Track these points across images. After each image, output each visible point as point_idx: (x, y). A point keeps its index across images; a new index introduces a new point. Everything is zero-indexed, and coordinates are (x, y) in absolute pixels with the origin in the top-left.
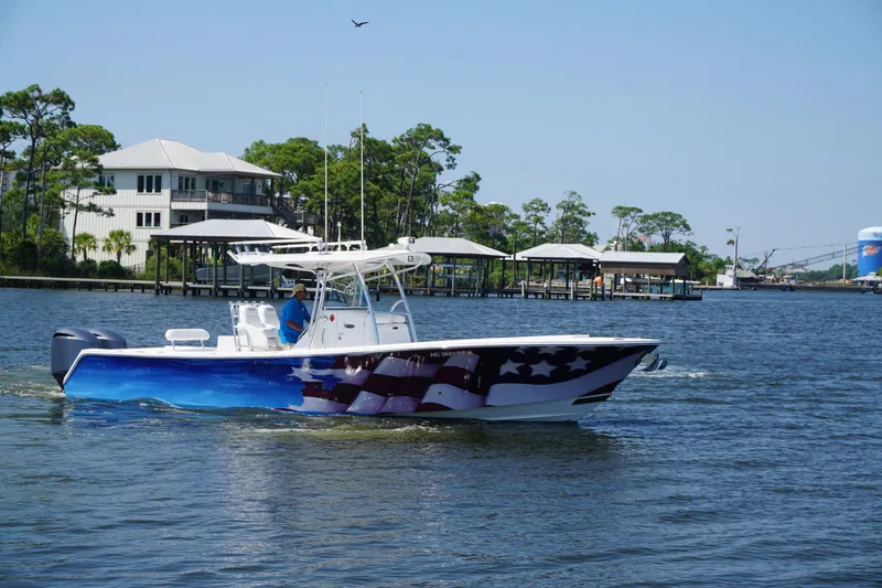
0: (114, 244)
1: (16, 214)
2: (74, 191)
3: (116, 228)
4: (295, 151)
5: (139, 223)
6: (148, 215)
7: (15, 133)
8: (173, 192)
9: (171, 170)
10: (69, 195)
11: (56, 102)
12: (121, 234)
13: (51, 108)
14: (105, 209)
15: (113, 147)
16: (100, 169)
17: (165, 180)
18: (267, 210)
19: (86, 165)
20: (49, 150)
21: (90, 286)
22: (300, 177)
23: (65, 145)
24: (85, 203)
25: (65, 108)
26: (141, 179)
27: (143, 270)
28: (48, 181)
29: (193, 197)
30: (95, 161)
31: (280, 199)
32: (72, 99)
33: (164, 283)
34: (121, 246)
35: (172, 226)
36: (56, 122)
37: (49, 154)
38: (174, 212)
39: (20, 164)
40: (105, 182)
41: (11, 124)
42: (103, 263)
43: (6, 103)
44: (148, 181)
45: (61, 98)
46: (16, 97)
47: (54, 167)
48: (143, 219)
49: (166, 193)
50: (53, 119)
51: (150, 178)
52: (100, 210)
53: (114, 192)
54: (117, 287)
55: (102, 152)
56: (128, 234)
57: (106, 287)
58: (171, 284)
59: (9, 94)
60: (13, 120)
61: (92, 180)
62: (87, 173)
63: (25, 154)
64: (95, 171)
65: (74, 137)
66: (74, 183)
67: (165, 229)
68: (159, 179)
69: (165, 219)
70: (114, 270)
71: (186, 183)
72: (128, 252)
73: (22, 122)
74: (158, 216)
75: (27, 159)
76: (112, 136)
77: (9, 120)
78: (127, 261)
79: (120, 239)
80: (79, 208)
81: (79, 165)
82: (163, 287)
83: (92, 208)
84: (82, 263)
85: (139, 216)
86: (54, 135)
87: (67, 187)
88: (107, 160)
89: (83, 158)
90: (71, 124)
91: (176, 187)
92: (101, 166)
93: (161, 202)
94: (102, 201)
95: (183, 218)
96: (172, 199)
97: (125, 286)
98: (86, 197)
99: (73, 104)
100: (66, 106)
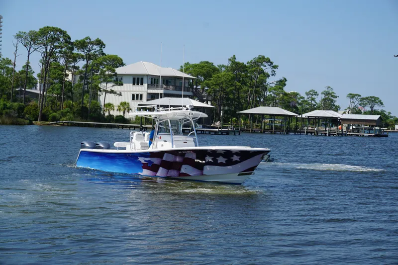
0: (122, 108)
1: (79, 94)
2: (104, 84)
3: (123, 101)
4: (203, 67)
5: (133, 99)
6: (137, 95)
7: (79, 58)
8: (148, 85)
9: (148, 75)
10: (103, 86)
11: (97, 45)
12: (125, 103)
13: (95, 47)
14: (118, 93)
15: (122, 64)
16: (116, 75)
17: (145, 80)
18: (190, 94)
19: (110, 73)
20: (94, 65)
21: (111, 127)
22: (205, 79)
23: (101, 64)
24: (109, 89)
25: (101, 47)
26: (134, 79)
27: (134, 120)
28: (93, 80)
29: (157, 87)
30: (114, 71)
31: (196, 88)
32: (104, 43)
33: (144, 126)
34: (125, 109)
35: (148, 100)
36: (97, 53)
37: (94, 68)
38: (149, 94)
39: (81, 72)
40: (119, 80)
41: (78, 54)
42: (117, 116)
43: (75, 45)
44: (137, 80)
45: (99, 43)
46: (80, 42)
47: (96, 73)
48: (135, 97)
49: (145, 85)
50: (95, 52)
51: (138, 79)
52: (115, 93)
53: (122, 85)
54: (123, 127)
55: (117, 67)
56: (128, 104)
57: (118, 127)
58: (147, 126)
59: (77, 41)
60: (79, 53)
61: (113, 79)
62: (110, 76)
63: (83, 68)
64: (114, 75)
65: (105, 60)
66: (104, 81)
67: (144, 101)
68: (142, 79)
69: (145, 97)
70: (122, 119)
71: (154, 81)
72: (128, 112)
73: (83, 53)
74: (141, 96)
75: (84, 70)
76: (121, 60)
77: (77, 52)
78: (128, 116)
79: (125, 106)
80: (106, 92)
81: (107, 73)
82: (143, 128)
83: (112, 92)
84: (107, 116)
85: (133, 95)
86: (96, 59)
87: (102, 82)
88: (119, 71)
89: (108, 70)
90: (103, 54)
91: (150, 83)
92: (116, 73)
93: (143, 89)
94: (117, 88)
95: (153, 97)
96: (148, 88)
97: (126, 127)
98: (110, 87)
99: (105, 45)
100: (102, 46)
